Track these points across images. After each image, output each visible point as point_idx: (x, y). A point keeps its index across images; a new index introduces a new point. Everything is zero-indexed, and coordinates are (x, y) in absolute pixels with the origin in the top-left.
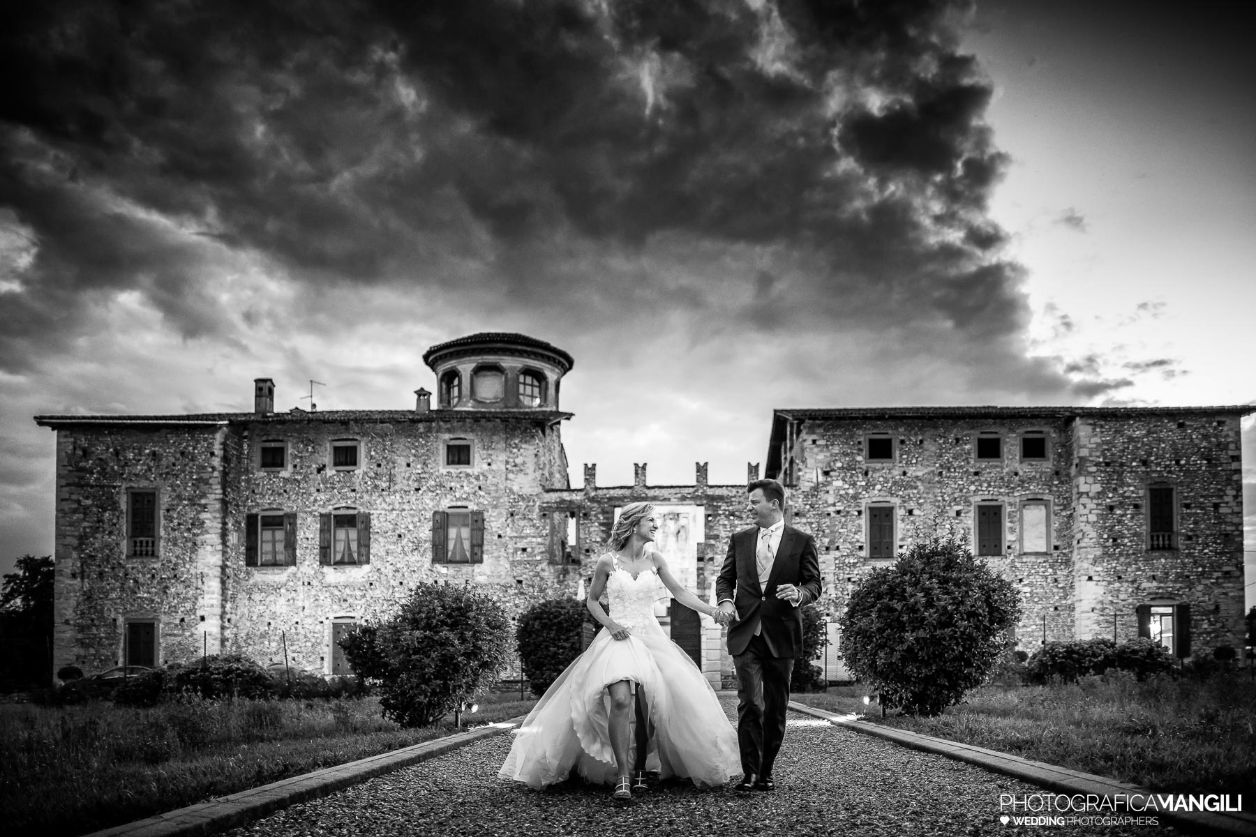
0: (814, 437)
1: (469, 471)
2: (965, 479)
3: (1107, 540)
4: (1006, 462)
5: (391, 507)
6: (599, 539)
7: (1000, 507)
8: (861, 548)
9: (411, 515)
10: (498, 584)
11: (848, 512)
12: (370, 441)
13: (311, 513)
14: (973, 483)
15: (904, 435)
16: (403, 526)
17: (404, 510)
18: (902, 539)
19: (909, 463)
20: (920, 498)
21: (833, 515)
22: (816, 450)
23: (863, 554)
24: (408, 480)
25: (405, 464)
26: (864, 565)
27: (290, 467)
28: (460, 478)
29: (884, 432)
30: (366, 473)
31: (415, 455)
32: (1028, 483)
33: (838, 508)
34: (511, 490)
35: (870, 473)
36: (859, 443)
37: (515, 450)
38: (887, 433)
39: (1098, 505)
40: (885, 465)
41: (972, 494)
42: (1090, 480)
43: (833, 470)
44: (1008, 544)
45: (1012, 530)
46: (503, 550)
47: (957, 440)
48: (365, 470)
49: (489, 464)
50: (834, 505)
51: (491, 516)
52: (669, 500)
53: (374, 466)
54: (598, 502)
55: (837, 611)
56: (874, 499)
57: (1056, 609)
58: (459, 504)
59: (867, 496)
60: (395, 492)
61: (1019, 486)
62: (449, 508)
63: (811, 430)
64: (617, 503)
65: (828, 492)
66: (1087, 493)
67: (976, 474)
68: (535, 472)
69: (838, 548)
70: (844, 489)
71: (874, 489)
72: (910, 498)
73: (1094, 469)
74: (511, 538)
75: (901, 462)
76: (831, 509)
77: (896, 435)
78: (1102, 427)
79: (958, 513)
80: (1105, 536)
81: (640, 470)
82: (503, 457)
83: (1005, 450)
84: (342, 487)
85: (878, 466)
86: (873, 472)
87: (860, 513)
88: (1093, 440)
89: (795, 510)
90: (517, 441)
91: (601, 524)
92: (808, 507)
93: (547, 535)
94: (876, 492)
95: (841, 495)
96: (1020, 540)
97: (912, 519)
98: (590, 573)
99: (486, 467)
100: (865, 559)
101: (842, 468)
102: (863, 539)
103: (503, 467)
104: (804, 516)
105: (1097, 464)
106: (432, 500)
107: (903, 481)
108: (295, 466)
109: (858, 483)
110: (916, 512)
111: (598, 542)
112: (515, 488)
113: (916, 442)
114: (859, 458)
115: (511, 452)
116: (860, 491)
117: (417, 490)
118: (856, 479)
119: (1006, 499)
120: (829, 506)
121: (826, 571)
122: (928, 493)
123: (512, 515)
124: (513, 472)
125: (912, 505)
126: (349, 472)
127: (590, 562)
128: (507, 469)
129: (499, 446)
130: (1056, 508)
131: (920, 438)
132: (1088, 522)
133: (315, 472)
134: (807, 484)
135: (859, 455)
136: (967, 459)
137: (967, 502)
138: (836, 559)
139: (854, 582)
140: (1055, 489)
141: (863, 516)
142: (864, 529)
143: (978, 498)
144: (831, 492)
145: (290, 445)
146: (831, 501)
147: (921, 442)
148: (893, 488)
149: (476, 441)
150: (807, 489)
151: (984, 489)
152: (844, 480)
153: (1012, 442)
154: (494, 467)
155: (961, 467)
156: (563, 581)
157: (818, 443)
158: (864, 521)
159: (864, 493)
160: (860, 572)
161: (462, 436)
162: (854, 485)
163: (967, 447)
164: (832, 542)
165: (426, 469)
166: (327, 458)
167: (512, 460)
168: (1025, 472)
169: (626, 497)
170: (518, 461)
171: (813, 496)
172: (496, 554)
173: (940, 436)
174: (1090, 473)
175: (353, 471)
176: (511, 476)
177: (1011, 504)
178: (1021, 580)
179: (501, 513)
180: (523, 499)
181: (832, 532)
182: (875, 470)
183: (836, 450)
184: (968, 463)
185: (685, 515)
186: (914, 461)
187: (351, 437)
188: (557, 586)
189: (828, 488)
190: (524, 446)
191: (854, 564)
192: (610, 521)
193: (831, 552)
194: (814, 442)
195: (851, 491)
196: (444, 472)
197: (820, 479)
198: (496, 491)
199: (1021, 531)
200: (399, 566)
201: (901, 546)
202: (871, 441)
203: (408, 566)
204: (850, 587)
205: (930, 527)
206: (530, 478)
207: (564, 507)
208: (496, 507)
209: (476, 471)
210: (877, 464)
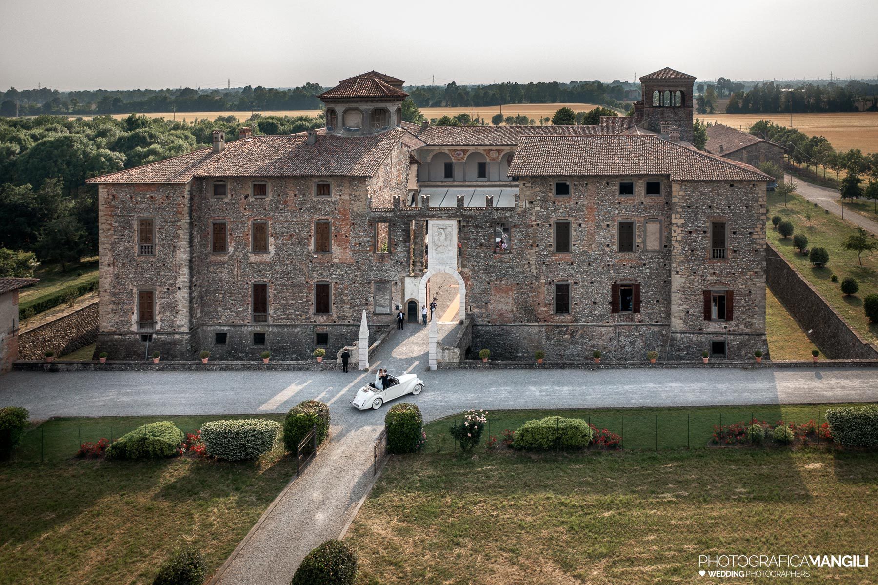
0: (525, 182)
1: (329, 199)
2: (612, 207)
3: (687, 251)
4: (637, 196)
5: (286, 219)
7: (632, 223)
9: (297, 223)
10: (345, 264)
11: (543, 225)
12: (274, 182)
13: (241, 222)
14: (617, 209)
15: (577, 181)
16: (292, 230)
17: (293, 221)
18: (575, 241)
19: (579, 197)
20: (585, 217)
21: (534, 227)
22: (525, 190)
24: (295, 204)
25: (293, 194)
26: (552, 256)
27: (229, 196)
28: (324, 203)
29: (565, 179)
30: (271, 200)
31: (299, 190)
32: (649, 209)
33: (538, 223)
34: (352, 210)
35: (556, 203)
36: (551, 185)
37: (355, 188)
39: (682, 231)
40: (565, 198)
41: (616, 215)
42: (678, 216)
43: (535, 201)
44: (637, 244)
45: (639, 236)
46: (348, 244)
47: (608, 184)
48: (271, 197)
49: (341, 195)
50: (535, 221)
52: (442, 216)
53: (276, 196)
54: (402, 218)
55: (537, 281)
56: (559, 218)
57: (665, 282)
58: (324, 218)
59: (554, 216)
60: (288, 211)
61: (644, 210)
62: (318, 220)
64: (412, 219)
65: (532, 213)
66: (676, 224)
67: (619, 203)
68: (366, 200)
69: (537, 246)
70: (541, 212)
71: (558, 212)
72: (580, 218)
73: (680, 210)
74: (353, 237)
75: (574, 196)
76: (534, 224)
77: (572, 181)
78: (686, 185)
79: (608, 226)
80: (687, 249)
81: (426, 200)
82: (348, 191)
83: (636, 190)
84: (259, 208)
85: (561, 199)
87: (550, 225)
88: (680, 193)
90: (356, 182)
91: (403, 231)
93: (373, 236)
94: (560, 213)
95: (540, 215)
96: (645, 241)
97: (580, 229)
99: (338, 197)
100: (553, 252)
101: (540, 200)
102: (552, 241)
103: (348, 197)
104: (519, 227)
105: (683, 207)
106: (309, 215)
107: (575, 207)
108: (232, 195)
109: (550, 208)
110: (583, 225)
111: (402, 240)
112: (355, 209)
113: (583, 185)
114: (550, 194)
115: (353, 189)
116: (551, 213)
117: (300, 209)
118: (548, 206)
119: (636, 219)
120: (532, 222)
121: (531, 259)
122: (590, 215)
123: (353, 224)
124: (354, 200)
125: (581, 221)
126: (262, 199)
127: (397, 252)
128: (350, 198)
129: (346, 185)
130: (666, 224)
132: (676, 241)
133: (243, 199)
134: (520, 208)
135: (550, 192)
136: (613, 195)
137: (612, 219)
138: (536, 252)
139: (547, 265)
140: (665, 213)
141: (552, 227)
142: (552, 235)
143: (620, 218)
144: (534, 213)
145: (229, 183)
146: (533, 219)
147: (587, 184)
148: (570, 211)
149: (333, 182)
150: (521, 211)
151: (623, 212)
152: (541, 207)
153: (641, 187)
154: (343, 197)
155: (610, 200)
156: (382, 262)
157: (526, 185)
158: (552, 230)
159: (553, 214)
160: (550, 259)
161: (326, 179)
162: (547, 209)
163: (613, 188)
164: (534, 242)
165: (305, 198)
166: (250, 192)
167: (354, 193)
168: (648, 202)
169: (417, 215)
170: (357, 193)
171: (523, 216)
172: (344, 247)
174: (678, 213)
175: (265, 198)
176: (353, 202)
177: (639, 221)
178: (645, 265)
179: (347, 223)
180: (360, 215)
181: (534, 236)
182: (559, 201)
183: (537, 189)
184: (614, 197)
185: (451, 225)
186: (582, 196)
187: (263, 179)
188: (378, 265)
189: (532, 211)
190: (360, 185)
191: (547, 255)
193: (534, 248)
194: (524, 184)
195: (545, 213)
196: (315, 199)
197: (528, 206)
198: (345, 211)
199: (646, 236)
200: (290, 252)
201: (574, 245)
202: (557, 185)
203: (295, 252)
204: (544, 268)
205: (591, 234)
206: (363, 203)
207: (383, 220)
208: (344, 220)
209: (333, 199)
210: (561, 197)
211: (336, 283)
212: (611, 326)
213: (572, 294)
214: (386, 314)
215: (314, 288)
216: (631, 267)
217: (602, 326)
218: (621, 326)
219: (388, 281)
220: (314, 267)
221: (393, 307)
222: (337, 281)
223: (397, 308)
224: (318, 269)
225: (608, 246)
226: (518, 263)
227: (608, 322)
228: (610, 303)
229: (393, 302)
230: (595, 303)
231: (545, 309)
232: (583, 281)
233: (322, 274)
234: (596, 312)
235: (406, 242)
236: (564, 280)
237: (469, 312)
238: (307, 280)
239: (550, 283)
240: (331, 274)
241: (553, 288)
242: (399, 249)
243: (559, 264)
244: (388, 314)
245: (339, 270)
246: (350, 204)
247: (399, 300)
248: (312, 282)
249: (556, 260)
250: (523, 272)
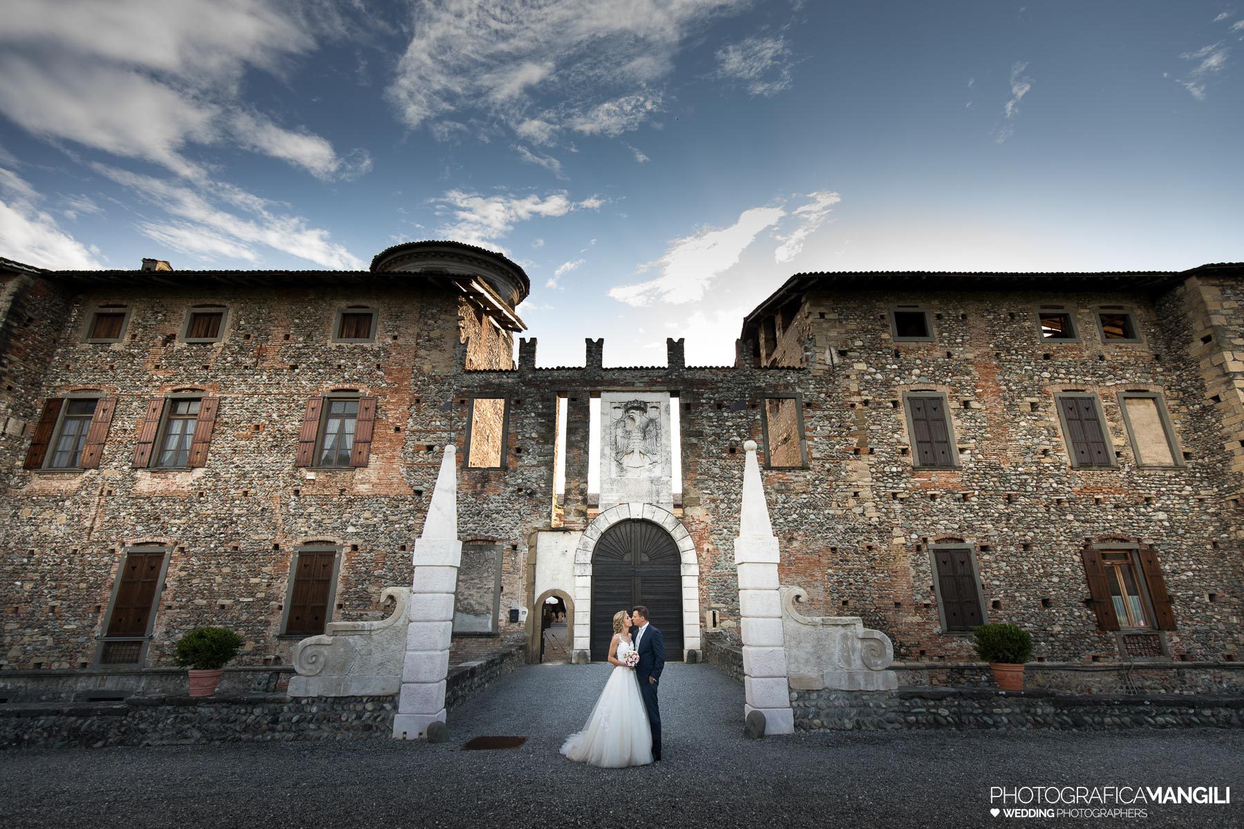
0: (823, 310)
1: (365, 345)
2: (1033, 363)
4: (1084, 343)
5: (253, 390)
6: (534, 435)
7: (1091, 400)
8: (904, 451)
9: (278, 400)
10: (385, 496)
11: (879, 403)
12: (242, 309)
13: (139, 396)
14: (1046, 369)
15: (940, 309)
16: (264, 415)
17: (270, 394)
18: (961, 442)
19: (952, 342)
20: (976, 387)
21: (859, 406)
22: (825, 325)
23: (910, 460)
24: (283, 356)
25: (282, 335)
26: (913, 476)
27: (127, 339)
28: (354, 354)
29: (913, 304)
30: (227, 346)
31: (297, 326)
32: (1121, 370)
33: (864, 398)
34: (419, 369)
35: (902, 355)
36: (882, 317)
37: (430, 322)
38: (917, 307)
40: (921, 344)
41: (1047, 381)
43: (851, 350)
44: (1115, 450)
45: (1117, 432)
46: (399, 448)
47: (1012, 316)
48: (227, 342)
49: (395, 338)
50: (859, 394)
51: (388, 402)
52: (633, 384)
53: (240, 339)
54: (537, 386)
55: (883, 542)
56: (914, 387)
58: (347, 386)
59: (902, 382)
60: (263, 370)
61: (1110, 373)
62: (333, 391)
63: (816, 302)
64: (562, 388)
65: (848, 377)
67: (1047, 357)
68: (454, 348)
69: (871, 451)
70: (870, 374)
71: (910, 374)
72: (963, 388)
74: (413, 432)
75: (941, 341)
76: (856, 399)
77: (930, 309)
79: (1034, 407)
81: (594, 348)
82: (414, 330)
83: (1079, 329)
84: (192, 364)
85: (912, 345)
86: (907, 353)
87: (895, 404)
89: (807, 400)
90: (434, 311)
91: (538, 415)
92: (823, 395)
93: (463, 429)
94: (914, 377)
95: (867, 382)
96: (1132, 443)
97: (970, 413)
98: (520, 481)
99: (389, 341)
100: (914, 468)
101: (860, 348)
102: (906, 440)
103: (412, 342)
104: (820, 408)
106: (311, 381)
107: (949, 364)
108: (134, 336)
109: (888, 366)
110: (975, 405)
111: (533, 439)
112: (426, 368)
113: (957, 317)
114: (885, 336)
115: (425, 324)
116: (892, 376)
117: (294, 367)
118: (884, 361)
119: (1097, 390)
120: (852, 395)
121: (860, 483)
122: (986, 381)
123: (418, 401)
124: (425, 348)
125: (967, 396)
126: (204, 344)
127: (521, 466)
128: (417, 344)
129: (410, 316)
130: (1170, 403)
131: (962, 312)
133: (159, 344)
134: (818, 366)
135: (884, 332)
136: (1030, 338)
137: (1041, 391)
138: (872, 466)
139: (902, 499)
140: (1161, 377)
141: (901, 409)
142: (905, 426)
143: (1057, 388)
144: (853, 377)
145: (134, 311)
146: (854, 387)
147: (964, 317)
148: (937, 373)
149: (381, 310)
150: (820, 373)
151: (1061, 376)
152: (867, 363)
153: (1087, 320)
154: (401, 341)
155: (1024, 349)
156: (482, 492)
157: (826, 316)
158: (902, 416)
159: (897, 378)
160: (909, 486)
161: (364, 304)
162: (882, 369)
163: (1027, 324)
164: (862, 443)
165: (310, 343)
166: (180, 328)
167: (426, 333)
168: (1113, 356)
169: (574, 381)
170: (432, 334)
171: (828, 381)
172: (388, 454)
173: (987, 310)
175: (211, 343)
176: (422, 353)
177: (1106, 397)
178: (1147, 499)
179: (403, 399)
180: (436, 382)
181: (860, 429)
182: (908, 351)
183: (852, 325)
184: (1033, 343)
185: (655, 405)
186: (959, 340)
187: (217, 303)
188: (471, 499)
189: (848, 372)
190: (443, 316)
191: (899, 474)
192: (552, 412)
193: (864, 457)
194: (822, 315)
195: (879, 376)
196: (333, 346)
197: (836, 360)
198: (400, 371)
199: (1131, 433)
200: (248, 468)
201: (962, 450)
202: (898, 315)
203: (260, 468)
204: (897, 506)
205: (999, 425)
206: (447, 355)
207: (490, 392)
208: (396, 391)
209: (376, 345)
210: (910, 343)
211: (355, 548)
212: (1107, 669)
213: (981, 577)
214: (481, 635)
215: (292, 560)
216: (1116, 507)
217: (1084, 669)
218: (1137, 668)
219: (493, 541)
220: (304, 507)
221: (503, 616)
222: (359, 542)
223: (514, 615)
224: (311, 510)
225: (1045, 452)
226: (830, 493)
227: (1095, 658)
228: (1088, 603)
229: (504, 600)
230: (1046, 603)
231: (917, 619)
232: (1004, 542)
233: (319, 523)
234: (1057, 629)
235: (546, 442)
236: (952, 539)
237: (710, 629)
238: (279, 540)
239: (919, 548)
240: (344, 525)
241: (928, 560)
242: (527, 460)
243: (933, 497)
244: (488, 635)
245: (367, 514)
246: (416, 356)
247: (521, 593)
248: (291, 546)
249: (925, 487)
250: (845, 517)
